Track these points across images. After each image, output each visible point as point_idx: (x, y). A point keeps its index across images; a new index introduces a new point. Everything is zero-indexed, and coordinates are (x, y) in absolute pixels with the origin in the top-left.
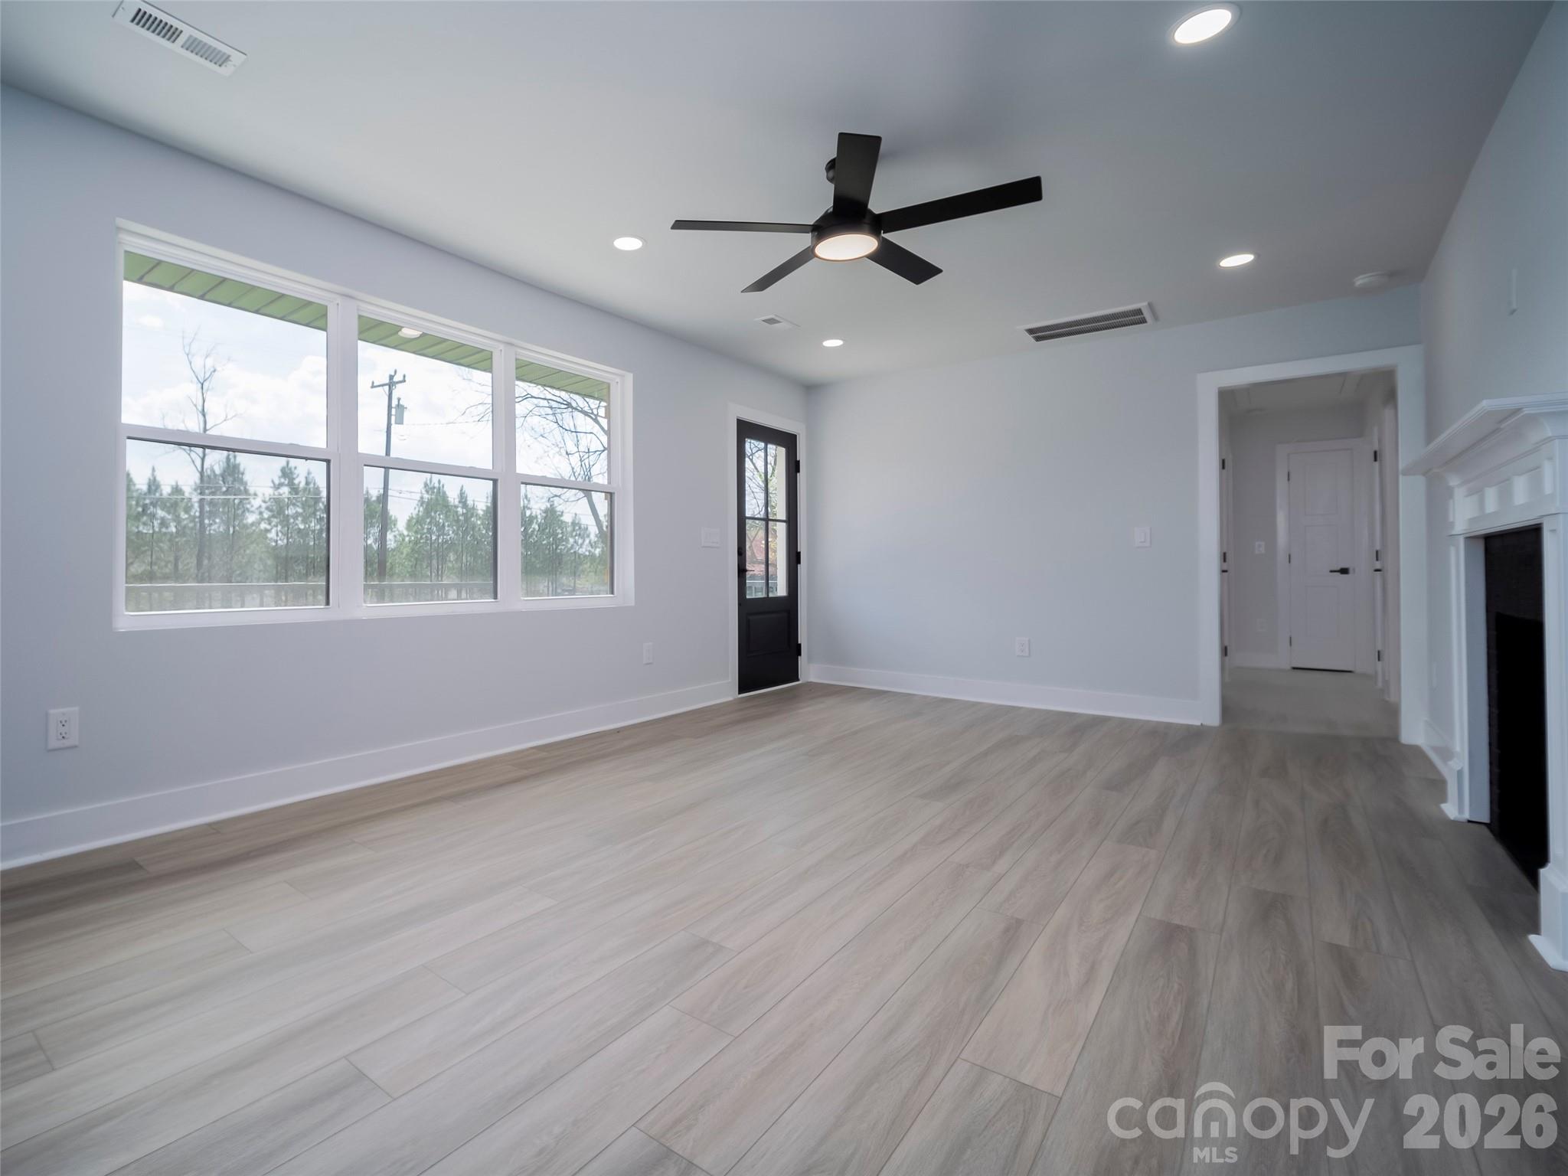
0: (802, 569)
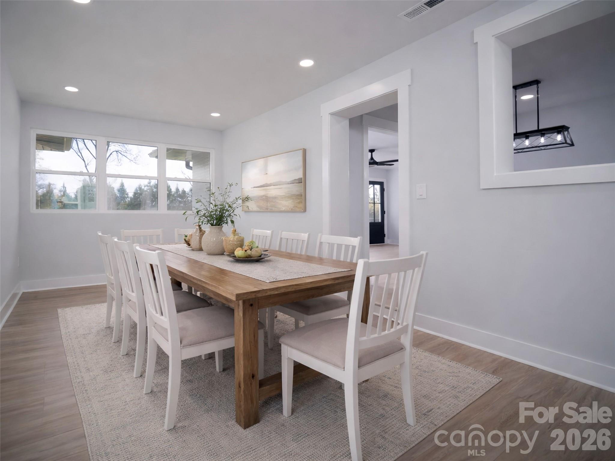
0: (386, 215)
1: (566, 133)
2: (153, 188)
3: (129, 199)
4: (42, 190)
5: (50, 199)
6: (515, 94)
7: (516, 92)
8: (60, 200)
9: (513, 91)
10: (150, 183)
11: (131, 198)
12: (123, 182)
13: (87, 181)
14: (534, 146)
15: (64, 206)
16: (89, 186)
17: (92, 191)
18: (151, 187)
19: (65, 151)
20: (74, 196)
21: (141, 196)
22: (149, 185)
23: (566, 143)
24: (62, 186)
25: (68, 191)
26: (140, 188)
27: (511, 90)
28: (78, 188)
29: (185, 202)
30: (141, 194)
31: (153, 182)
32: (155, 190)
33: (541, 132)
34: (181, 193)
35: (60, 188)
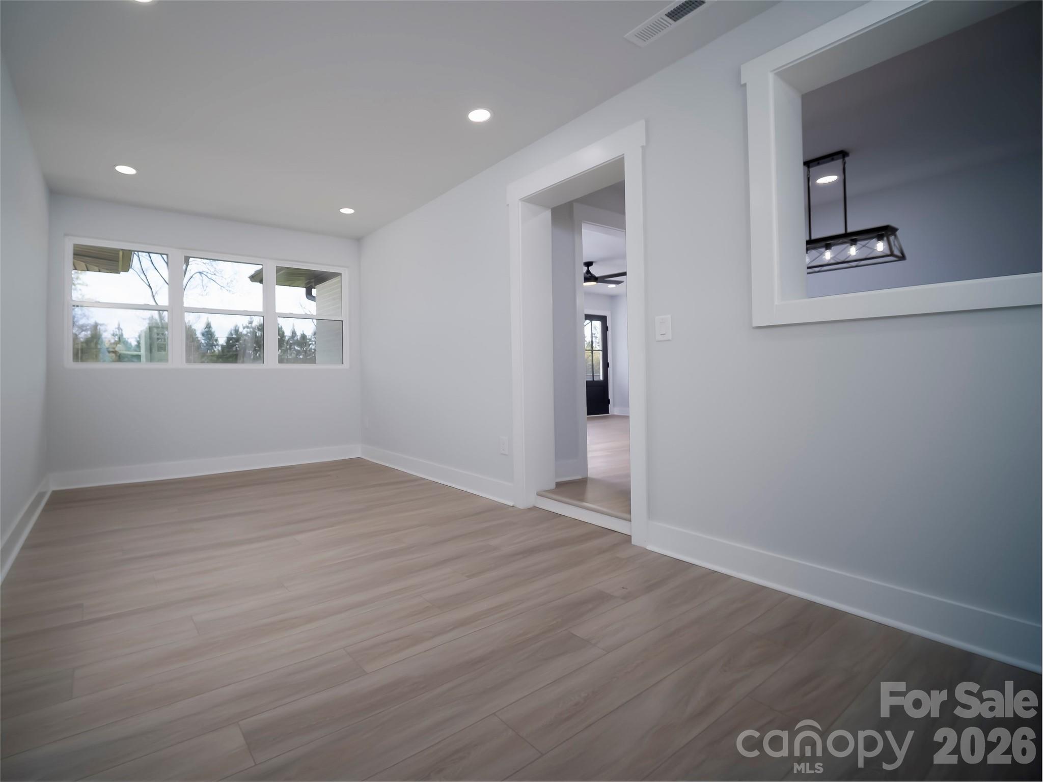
0: (610, 370)
1: (892, 238)
2: (256, 331)
3: (220, 348)
4: (83, 333)
5: (96, 348)
6: (808, 175)
7: (809, 171)
8: (114, 348)
9: (804, 170)
10: (251, 323)
11: (222, 346)
12: (210, 320)
13: (156, 320)
14: (839, 261)
15: (120, 358)
16: (158, 328)
17: (163, 334)
18: (254, 329)
19: (121, 272)
20: (136, 343)
21: (237, 343)
22: (250, 325)
23: (892, 254)
24: (117, 326)
25: (125, 336)
26: (236, 331)
27: (801, 168)
28: (141, 331)
29: (305, 352)
30: (237, 340)
31: (257, 321)
32: (259, 334)
33: (851, 237)
34: (300, 338)
35: (113, 331)
